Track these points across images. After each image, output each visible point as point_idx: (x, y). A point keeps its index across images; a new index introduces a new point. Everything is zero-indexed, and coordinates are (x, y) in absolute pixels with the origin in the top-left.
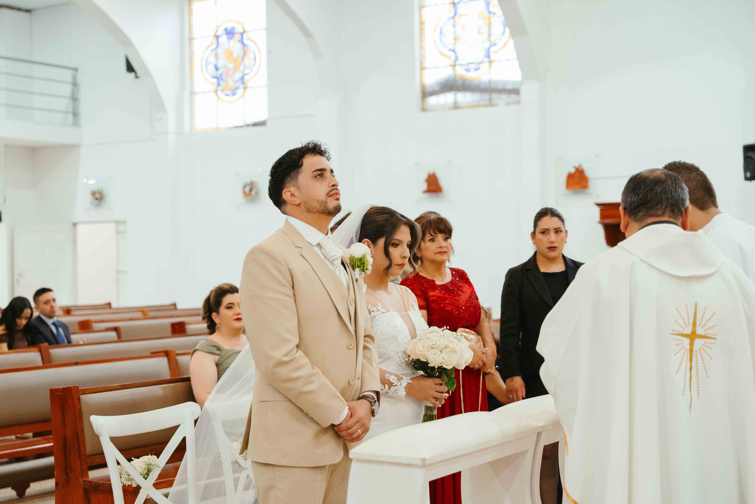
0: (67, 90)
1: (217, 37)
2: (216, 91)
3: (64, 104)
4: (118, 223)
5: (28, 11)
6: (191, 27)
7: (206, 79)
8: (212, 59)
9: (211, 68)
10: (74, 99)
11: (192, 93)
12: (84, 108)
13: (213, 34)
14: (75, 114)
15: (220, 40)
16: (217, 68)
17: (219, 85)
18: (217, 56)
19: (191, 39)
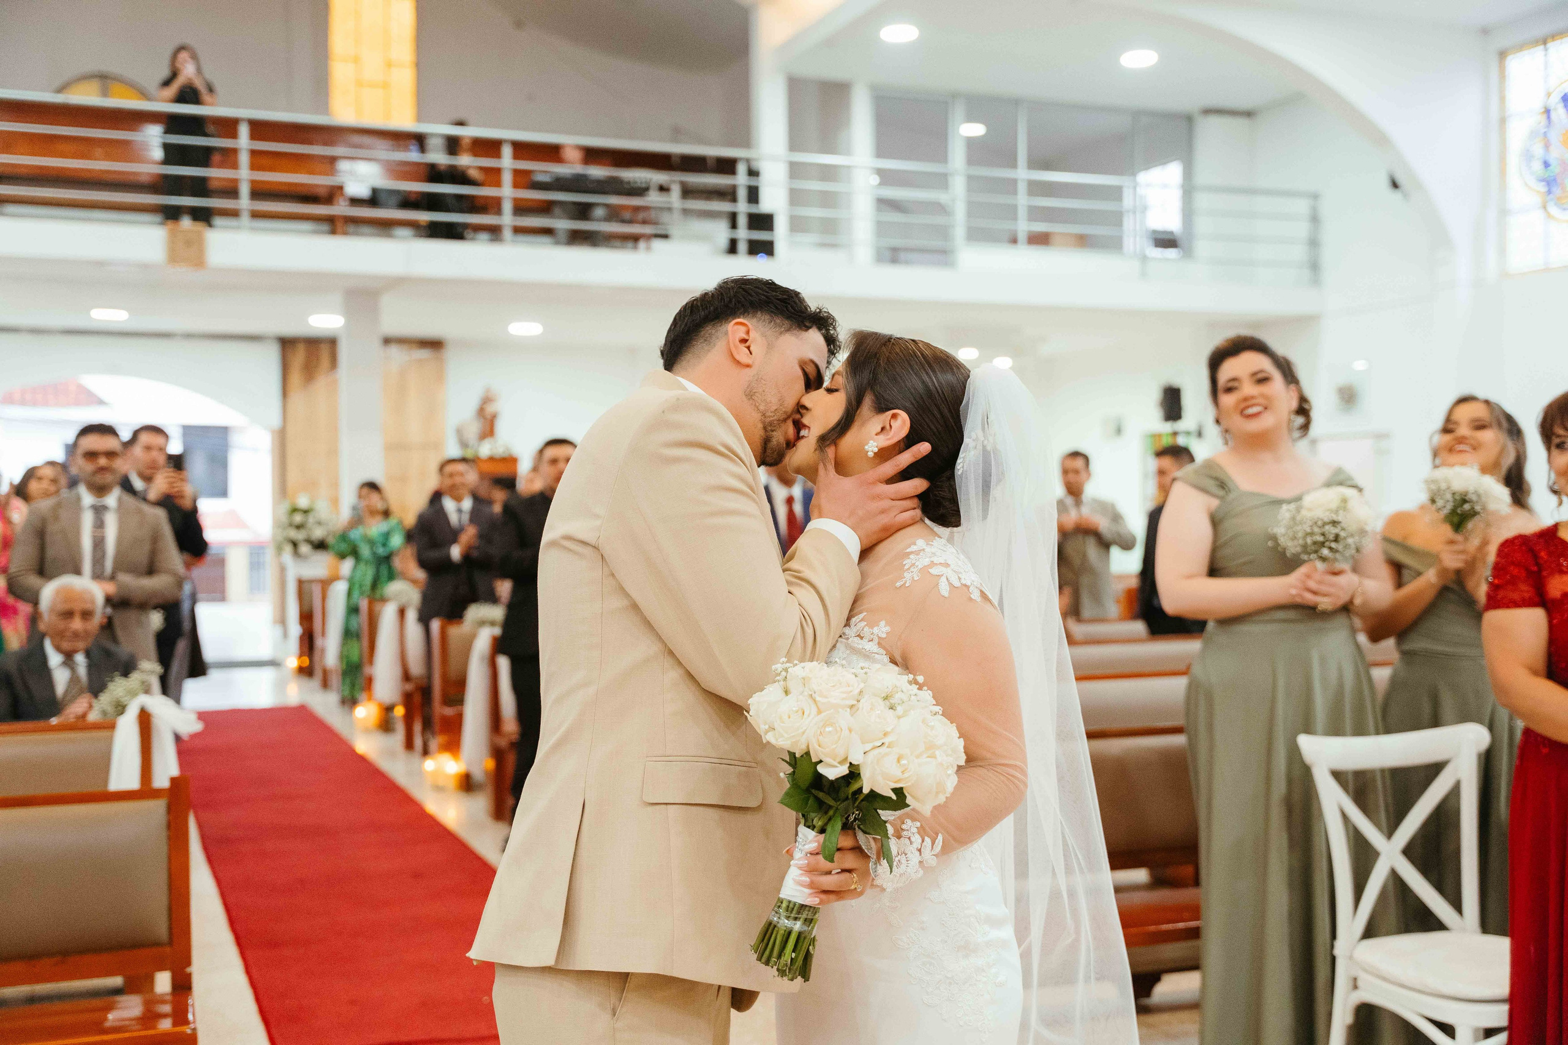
0: (1302, 229)
1: (1547, 112)
2: (1545, 207)
3: (1299, 252)
4: (1380, 436)
5: (1248, 114)
6: (1502, 99)
7: (1526, 184)
8: (1538, 150)
9: (1537, 166)
10: (1314, 243)
11: (1504, 212)
12: (1328, 255)
13: (1538, 105)
14: (1315, 265)
15: (1553, 115)
16: (1546, 165)
17: (1549, 192)
18: (1547, 146)
19: (1503, 121)
